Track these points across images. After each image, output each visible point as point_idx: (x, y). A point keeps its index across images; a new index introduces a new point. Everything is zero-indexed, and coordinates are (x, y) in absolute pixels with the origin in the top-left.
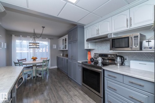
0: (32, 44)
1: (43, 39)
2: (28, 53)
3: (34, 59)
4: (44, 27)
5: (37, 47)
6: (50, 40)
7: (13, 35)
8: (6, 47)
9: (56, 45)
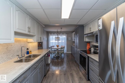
0: (56, 38)
1: (63, 35)
2: (55, 42)
3: (58, 46)
4: (61, 28)
5: (59, 39)
6: (66, 35)
7: (49, 34)
8: (46, 40)
9: (70, 38)
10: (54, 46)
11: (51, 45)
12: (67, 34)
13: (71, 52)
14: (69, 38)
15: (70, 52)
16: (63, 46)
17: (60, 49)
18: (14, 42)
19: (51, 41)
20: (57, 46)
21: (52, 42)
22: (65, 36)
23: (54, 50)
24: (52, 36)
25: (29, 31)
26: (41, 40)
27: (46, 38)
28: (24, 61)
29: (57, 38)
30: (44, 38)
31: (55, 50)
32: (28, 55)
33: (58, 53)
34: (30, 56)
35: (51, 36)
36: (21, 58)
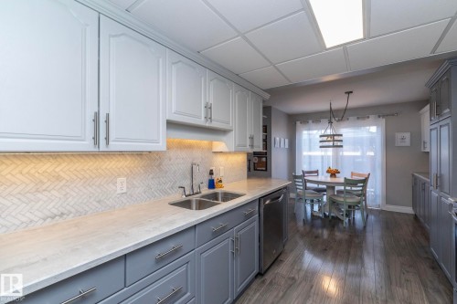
0: (325, 138)
1: (361, 121)
3: (333, 174)
4: (349, 93)
6: (383, 121)
7: (298, 123)
8: (287, 146)
9: (407, 135)
10: (317, 172)
11: (306, 168)
12: (383, 116)
13: (414, 206)
14: (399, 135)
15: (409, 210)
16: (360, 175)
17: (342, 188)
18: (164, 149)
19: (305, 153)
20: (328, 172)
21: (310, 157)
22: (373, 129)
23: (316, 186)
24: (311, 132)
25: (208, 118)
26: (252, 146)
27: (287, 141)
28: (194, 205)
29: (327, 136)
30: (278, 139)
31: (321, 186)
32: (212, 191)
33: (333, 203)
34: (215, 196)
35: (305, 132)
36: (190, 195)
